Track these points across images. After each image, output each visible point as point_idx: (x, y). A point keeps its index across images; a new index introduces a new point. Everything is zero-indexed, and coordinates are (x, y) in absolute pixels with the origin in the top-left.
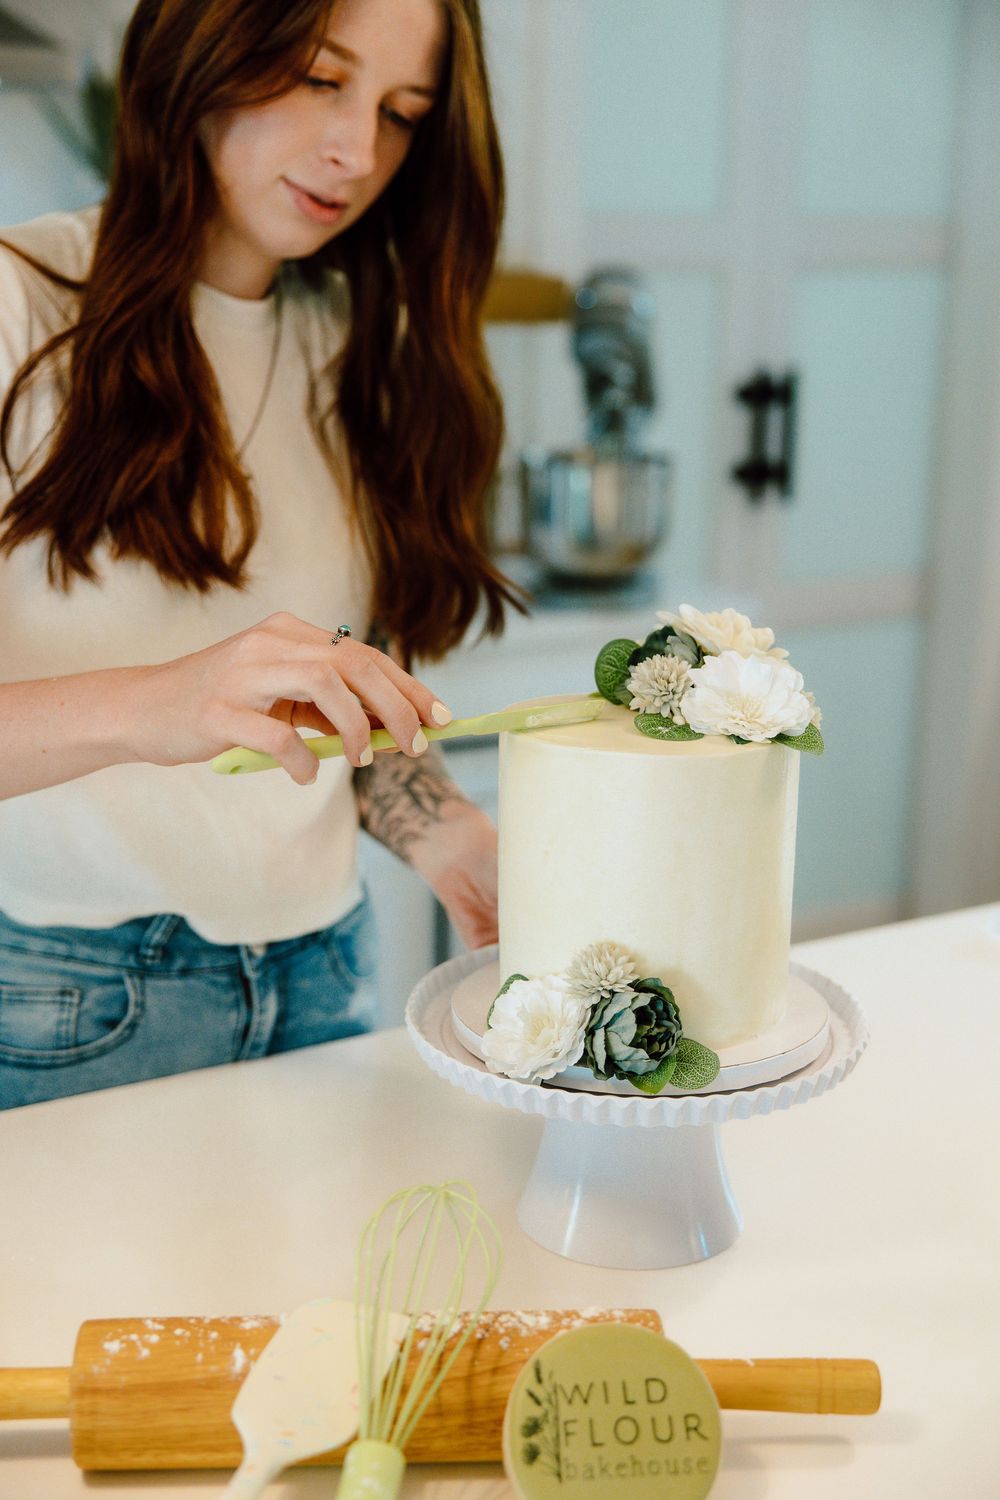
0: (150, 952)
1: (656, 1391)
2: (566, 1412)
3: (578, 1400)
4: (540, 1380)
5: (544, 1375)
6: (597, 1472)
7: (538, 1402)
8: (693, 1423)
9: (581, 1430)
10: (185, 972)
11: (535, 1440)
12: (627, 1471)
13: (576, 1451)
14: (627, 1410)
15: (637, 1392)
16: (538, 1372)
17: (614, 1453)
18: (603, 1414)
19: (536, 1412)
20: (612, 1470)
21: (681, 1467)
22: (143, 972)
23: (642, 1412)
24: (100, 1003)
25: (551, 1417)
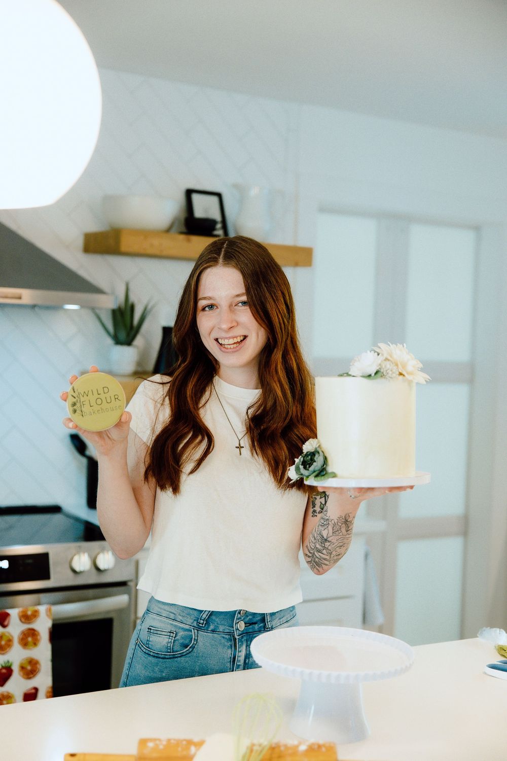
0: (202, 621)
1: (106, 390)
2: (82, 399)
3: (85, 395)
4: (74, 392)
5: (75, 390)
6: (92, 414)
7: (75, 398)
8: (116, 397)
9: (87, 403)
10: (213, 631)
11: (75, 407)
12: (101, 412)
13: (86, 409)
14: (99, 396)
15: (101, 391)
16: (74, 390)
17: (96, 408)
18: (92, 398)
19: (75, 400)
20: (96, 412)
21: (114, 409)
22: (199, 628)
23: (103, 396)
24: (182, 638)
25: (78, 401)
